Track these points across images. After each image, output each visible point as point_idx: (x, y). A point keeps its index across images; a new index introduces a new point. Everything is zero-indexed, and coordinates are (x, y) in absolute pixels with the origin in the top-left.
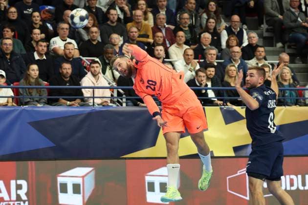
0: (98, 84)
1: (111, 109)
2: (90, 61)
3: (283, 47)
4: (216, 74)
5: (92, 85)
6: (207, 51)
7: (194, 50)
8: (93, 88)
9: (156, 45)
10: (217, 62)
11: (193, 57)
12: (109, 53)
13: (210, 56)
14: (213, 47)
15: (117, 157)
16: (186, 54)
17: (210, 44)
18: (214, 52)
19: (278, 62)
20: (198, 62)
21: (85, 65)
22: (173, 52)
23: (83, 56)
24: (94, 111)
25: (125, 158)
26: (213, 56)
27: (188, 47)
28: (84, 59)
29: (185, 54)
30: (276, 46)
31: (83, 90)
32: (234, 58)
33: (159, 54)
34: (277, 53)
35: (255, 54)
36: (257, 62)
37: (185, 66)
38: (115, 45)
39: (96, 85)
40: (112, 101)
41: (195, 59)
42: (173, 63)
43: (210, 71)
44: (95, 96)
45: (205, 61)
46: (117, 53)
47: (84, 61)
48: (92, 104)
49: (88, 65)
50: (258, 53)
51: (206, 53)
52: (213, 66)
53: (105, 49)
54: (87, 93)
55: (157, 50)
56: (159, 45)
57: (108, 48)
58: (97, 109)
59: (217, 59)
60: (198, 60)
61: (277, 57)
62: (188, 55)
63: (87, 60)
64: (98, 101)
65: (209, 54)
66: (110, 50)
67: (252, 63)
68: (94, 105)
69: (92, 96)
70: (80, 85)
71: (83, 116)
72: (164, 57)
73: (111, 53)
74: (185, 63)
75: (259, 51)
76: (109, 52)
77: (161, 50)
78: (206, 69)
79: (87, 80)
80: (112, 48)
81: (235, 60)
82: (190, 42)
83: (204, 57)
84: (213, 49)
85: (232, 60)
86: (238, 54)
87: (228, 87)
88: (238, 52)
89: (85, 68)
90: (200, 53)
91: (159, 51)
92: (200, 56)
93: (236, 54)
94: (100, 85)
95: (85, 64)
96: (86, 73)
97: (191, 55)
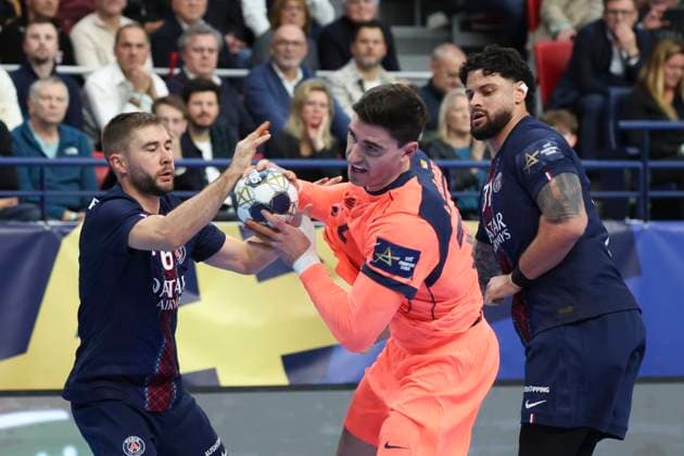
3: (448, 28)
6: (186, 40)
10: (221, 77)
16: (121, 40)
17: (206, 18)
18: (209, 41)
19: (428, 75)
26: (206, 54)
29: (120, 44)
30: (424, 23)
32: (286, 63)
35: (353, 51)
36: (361, 75)
43: (200, 103)
50: (362, 48)
55: (36, 37)
60: (162, 71)
61: (426, 59)
62: (130, 46)
65: (196, 50)
67: (343, 81)
72: (59, 60)
75: (365, 41)
77: (48, 37)
78: (186, 98)
81: (285, 69)
82: (143, 12)
84: (207, 32)
85: (276, 68)
86: (298, 49)
88: (295, 43)
91: (43, 40)
93: (291, 47)
97: (139, 45)
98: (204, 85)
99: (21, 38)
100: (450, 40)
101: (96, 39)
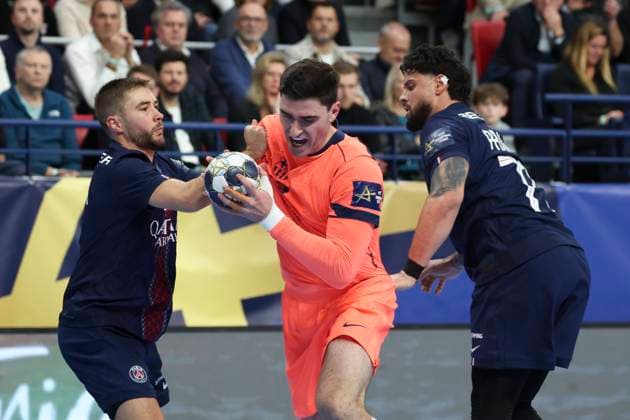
6: (161, 14)
10: (189, 48)
19: (376, 50)
26: (177, 27)
30: (372, 3)
32: (248, 37)
34: (374, 24)
35: (309, 27)
43: (171, 72)
50: (317, 25)
55: (24, 10)
61: (374, 36)
62: (105, 16)
65: (168, 24)
67: (300, 53)
75: (320, 19)
77: (34, 10)
78: (158, 67)
81: (248, 43)
84: (178, 9)
85: (239, 42)
86: (259, 25)
88: (258, 19)
91: (30, 13)
93: (252, 24)
97: (113, 16)
98: (174, 55)
100: (395, 19)
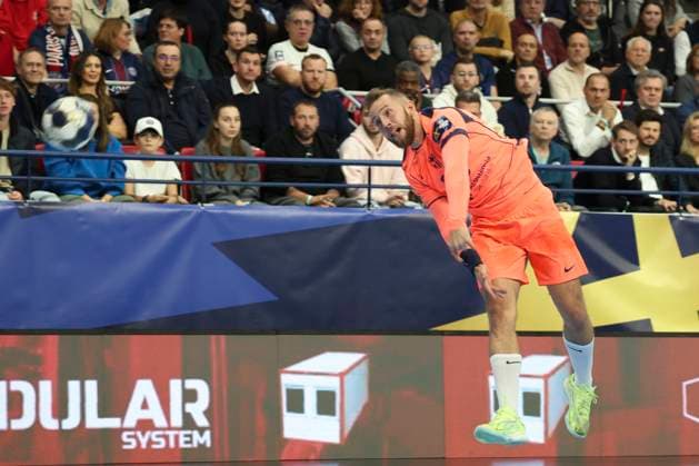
0: (379, 155)
1: (410, 215)
2: (363, 100)
4: (662, 136)
5: (365, 157)
6: (640, 81)
7: (610, 78)
8: (370, 164)
9: (519, 63)
10: (663, 108)
11: (607, 94)
12: (407, 82)
13: (646, 93)
14: (656, 72)
15: (423, 329)
16: (590, 86)
18: (657, 82)
20: (619, 107)
21: (349, 110)
22: (560, 82)
23: (347, 89)
24: (369, 218)
25: (442, 333)
26: (654, 92)
27: (595, 70)
28: (349, 94)
29: (589, 88)
31: (345, 168)
33: (526, 85)
37: (588, 115)
38: (421, 63)
39: (376, 158)
40: (413, 197)
41: (611, 98)
42: (559, 107)
43: (648, 129)
44: (373, 183)
45: (636, 105)
46: (427, 82)
47: (349, 101)
48: (365, 202)
49: (357, 108)
51: (638, 86)
52: (656, 118)
53: (397, 72)
54: (353, 176)
55: (522, 77)
56: (526, 64)
57: (404, 69)
58: (376, 214)
59: (663, 101)
60: (618, 103)
62: (595, 89)
63: (355, 97)
64: (379, 195)
65: (646, 88)
66: (411, 74)
68: (369, 204)
69: (367, 182)
70: (337, 156)
71: (342, 231)
72: (539, 93)
73: (413, 83)
74: (588, 110)
76: (409, 79)
77: (531, 77)
79: (355, 146)
80: (415, 69)
82: (602, 60)
83: (633, 96)
84: (655, 76)
87: (690, 167)
89: (351, 115)
90: (623, 86)
91: (527, 80)
92: (624, 92)
94: (384, 158)
95: (350, 105)
96: (353, 129)
97: (602, 90)
99: (513, 76)
101: (567, 79)
